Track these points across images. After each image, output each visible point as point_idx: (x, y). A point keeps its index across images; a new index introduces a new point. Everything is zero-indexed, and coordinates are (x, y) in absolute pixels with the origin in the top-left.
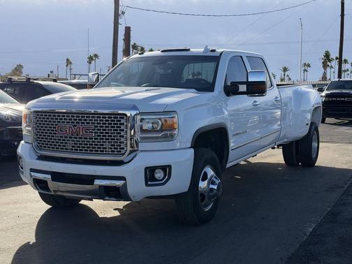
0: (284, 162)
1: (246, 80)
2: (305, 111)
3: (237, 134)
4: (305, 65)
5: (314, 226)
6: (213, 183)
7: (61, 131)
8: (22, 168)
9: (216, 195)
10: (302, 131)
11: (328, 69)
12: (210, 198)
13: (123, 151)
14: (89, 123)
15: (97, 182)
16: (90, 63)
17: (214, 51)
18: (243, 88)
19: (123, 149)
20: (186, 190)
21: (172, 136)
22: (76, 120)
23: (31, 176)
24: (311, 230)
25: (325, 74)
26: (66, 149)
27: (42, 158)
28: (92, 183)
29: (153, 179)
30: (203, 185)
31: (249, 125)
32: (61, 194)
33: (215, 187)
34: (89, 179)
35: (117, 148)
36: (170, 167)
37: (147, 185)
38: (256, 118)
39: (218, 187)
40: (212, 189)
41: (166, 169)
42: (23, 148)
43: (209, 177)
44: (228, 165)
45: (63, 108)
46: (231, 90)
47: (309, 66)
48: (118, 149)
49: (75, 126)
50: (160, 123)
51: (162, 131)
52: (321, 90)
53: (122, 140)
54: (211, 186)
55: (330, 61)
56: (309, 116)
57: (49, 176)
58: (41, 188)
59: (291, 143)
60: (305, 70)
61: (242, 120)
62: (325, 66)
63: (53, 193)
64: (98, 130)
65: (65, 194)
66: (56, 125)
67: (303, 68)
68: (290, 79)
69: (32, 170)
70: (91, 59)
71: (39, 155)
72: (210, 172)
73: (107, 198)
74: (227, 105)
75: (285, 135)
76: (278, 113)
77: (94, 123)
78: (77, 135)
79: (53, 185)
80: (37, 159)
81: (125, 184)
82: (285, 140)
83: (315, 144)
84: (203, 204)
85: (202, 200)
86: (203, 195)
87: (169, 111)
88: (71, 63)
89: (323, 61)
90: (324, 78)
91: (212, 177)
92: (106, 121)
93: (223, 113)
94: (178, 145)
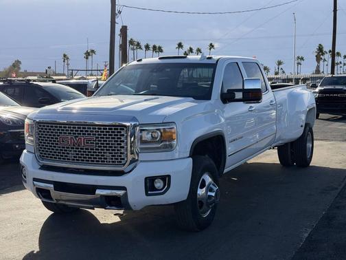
0: (279, 162)
1: (241, 88)
2: (300, 112)
3: (234, 140)
4: (298, 57)
5: (309, 230)
6: (211, 190)
7: (63, 141)
8: (25, 177)
9: (214, 202)
10: (297, 133)
11: (321, 62)
12: (208, 205)
13: (123, 162)
14: (90, 134)
15: (98, 192)
16: (87, 58)
17: (210, 58)
18: (239, 95)
19: (124, 159)
20: (185, 198)
21: (171, 146)
22: (77, 131)
23: (34, 185)
24: (306, 235)
25: (318, 67)
26: (68, 159)
27: (45, 168)
28: (94, 193)
29: (154, 189)
30: (201, 192)
31: (245, 127)
32: (63, 202)
33: (213, 194)
34: (91, 189)
35: (117, 159)
36: (169, 176)
37: (147, 194)
38: (253, 120)
39: (216, 194)
40: (210, 196)
41: (166, 179)
42: (26, 158)
43: (207, 184)
44: (226, 171)
45: (64, 119)
46: (228, 97)
47: (302, 59)
48: (119, 160)
49: (77, 137)
50: (160, 134)
51: (161, 142)
52: (314, 86)
53: (123, 150)
54: (209, 193)
55: (323, 54)
56: (303, 117)
57: (52, 186)
58: (44, 197)
59: (286, 144)
60: (299, 64)
61: (239, 123)
62: (318, 59)
63: (55, 202)
64: (99, 141)
65: (67, 203)
66: (58, 136)
67: (297, 62)
68: (284, 72)
69: (35, 180)
70: (88, 54)
71: (42, 165)
72: (208, 179)
73: (108, 207)
74: (224, 112)
75: (280, 137)
76: (274, 113)
77: (95, 135)
78: (79, 146)
79: (55, 194)
80: (40, 169)
81: (126, 194)
82: (280, 142)
83: (309, 145)
84: (201, 210)
85: (201, 207)
86: (201, 203)
87: (168, 122)
88: (68, 58)
89: (316, 54)
90: (318, 71)
91: (210, 184)
92: (107, 132)
93: (220, 121)
94: (177, 156)
